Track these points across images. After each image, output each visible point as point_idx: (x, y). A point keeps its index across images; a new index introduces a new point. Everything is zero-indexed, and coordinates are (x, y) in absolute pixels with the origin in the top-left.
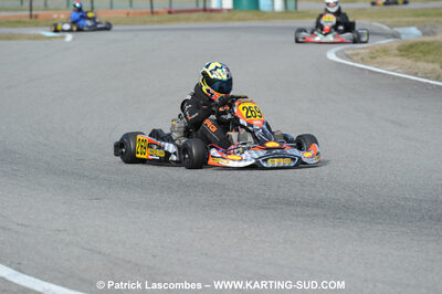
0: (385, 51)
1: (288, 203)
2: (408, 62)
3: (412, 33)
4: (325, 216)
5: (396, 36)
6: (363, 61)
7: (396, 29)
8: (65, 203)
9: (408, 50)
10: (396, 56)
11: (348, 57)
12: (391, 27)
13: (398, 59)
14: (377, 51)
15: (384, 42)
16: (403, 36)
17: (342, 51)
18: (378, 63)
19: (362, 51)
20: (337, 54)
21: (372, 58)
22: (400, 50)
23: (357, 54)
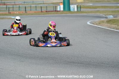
0: (103, 22)
1: (74, 63)
2: (109, 25)
3: (111, 17)
4: (83, 66)
5: (106, 18)
6: (97, 24)
7: (107, 16)
8: (13, 63)
9: (109, 21)
10: (106, 23)
11: (93, 23)
12: (105, 15)
13: (106, 24)
14: (101, 22)
15: (103, 19)
16: (108, 18)
17: (92, 22)
18: (101, 25)
19: (97, 22)
20: (90, 23)
21: (99, 23)
22: (107, 22)
23: (95, 23)
